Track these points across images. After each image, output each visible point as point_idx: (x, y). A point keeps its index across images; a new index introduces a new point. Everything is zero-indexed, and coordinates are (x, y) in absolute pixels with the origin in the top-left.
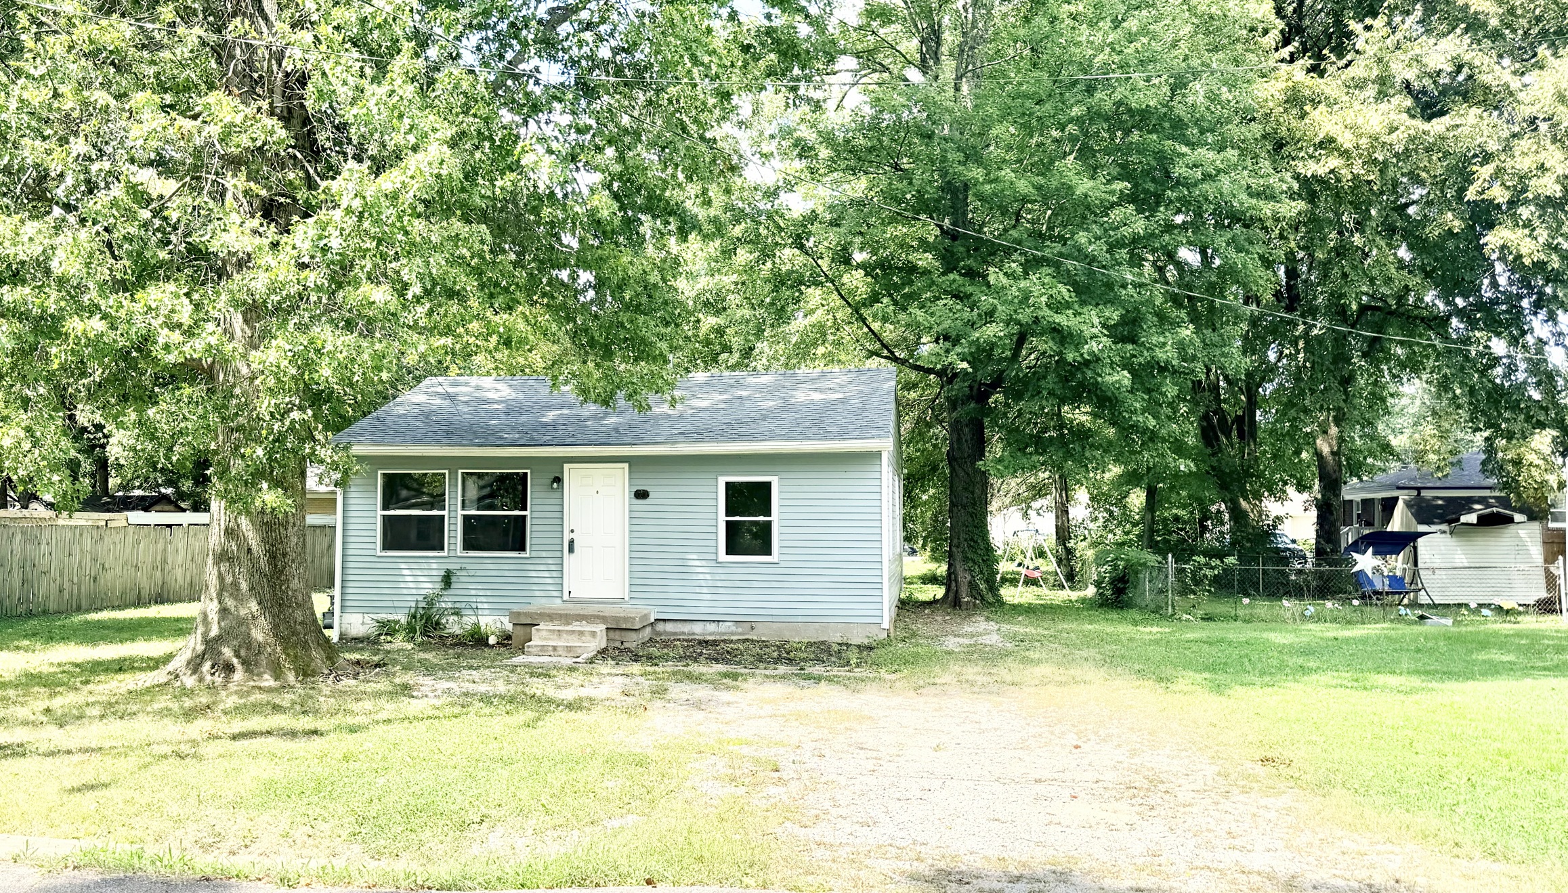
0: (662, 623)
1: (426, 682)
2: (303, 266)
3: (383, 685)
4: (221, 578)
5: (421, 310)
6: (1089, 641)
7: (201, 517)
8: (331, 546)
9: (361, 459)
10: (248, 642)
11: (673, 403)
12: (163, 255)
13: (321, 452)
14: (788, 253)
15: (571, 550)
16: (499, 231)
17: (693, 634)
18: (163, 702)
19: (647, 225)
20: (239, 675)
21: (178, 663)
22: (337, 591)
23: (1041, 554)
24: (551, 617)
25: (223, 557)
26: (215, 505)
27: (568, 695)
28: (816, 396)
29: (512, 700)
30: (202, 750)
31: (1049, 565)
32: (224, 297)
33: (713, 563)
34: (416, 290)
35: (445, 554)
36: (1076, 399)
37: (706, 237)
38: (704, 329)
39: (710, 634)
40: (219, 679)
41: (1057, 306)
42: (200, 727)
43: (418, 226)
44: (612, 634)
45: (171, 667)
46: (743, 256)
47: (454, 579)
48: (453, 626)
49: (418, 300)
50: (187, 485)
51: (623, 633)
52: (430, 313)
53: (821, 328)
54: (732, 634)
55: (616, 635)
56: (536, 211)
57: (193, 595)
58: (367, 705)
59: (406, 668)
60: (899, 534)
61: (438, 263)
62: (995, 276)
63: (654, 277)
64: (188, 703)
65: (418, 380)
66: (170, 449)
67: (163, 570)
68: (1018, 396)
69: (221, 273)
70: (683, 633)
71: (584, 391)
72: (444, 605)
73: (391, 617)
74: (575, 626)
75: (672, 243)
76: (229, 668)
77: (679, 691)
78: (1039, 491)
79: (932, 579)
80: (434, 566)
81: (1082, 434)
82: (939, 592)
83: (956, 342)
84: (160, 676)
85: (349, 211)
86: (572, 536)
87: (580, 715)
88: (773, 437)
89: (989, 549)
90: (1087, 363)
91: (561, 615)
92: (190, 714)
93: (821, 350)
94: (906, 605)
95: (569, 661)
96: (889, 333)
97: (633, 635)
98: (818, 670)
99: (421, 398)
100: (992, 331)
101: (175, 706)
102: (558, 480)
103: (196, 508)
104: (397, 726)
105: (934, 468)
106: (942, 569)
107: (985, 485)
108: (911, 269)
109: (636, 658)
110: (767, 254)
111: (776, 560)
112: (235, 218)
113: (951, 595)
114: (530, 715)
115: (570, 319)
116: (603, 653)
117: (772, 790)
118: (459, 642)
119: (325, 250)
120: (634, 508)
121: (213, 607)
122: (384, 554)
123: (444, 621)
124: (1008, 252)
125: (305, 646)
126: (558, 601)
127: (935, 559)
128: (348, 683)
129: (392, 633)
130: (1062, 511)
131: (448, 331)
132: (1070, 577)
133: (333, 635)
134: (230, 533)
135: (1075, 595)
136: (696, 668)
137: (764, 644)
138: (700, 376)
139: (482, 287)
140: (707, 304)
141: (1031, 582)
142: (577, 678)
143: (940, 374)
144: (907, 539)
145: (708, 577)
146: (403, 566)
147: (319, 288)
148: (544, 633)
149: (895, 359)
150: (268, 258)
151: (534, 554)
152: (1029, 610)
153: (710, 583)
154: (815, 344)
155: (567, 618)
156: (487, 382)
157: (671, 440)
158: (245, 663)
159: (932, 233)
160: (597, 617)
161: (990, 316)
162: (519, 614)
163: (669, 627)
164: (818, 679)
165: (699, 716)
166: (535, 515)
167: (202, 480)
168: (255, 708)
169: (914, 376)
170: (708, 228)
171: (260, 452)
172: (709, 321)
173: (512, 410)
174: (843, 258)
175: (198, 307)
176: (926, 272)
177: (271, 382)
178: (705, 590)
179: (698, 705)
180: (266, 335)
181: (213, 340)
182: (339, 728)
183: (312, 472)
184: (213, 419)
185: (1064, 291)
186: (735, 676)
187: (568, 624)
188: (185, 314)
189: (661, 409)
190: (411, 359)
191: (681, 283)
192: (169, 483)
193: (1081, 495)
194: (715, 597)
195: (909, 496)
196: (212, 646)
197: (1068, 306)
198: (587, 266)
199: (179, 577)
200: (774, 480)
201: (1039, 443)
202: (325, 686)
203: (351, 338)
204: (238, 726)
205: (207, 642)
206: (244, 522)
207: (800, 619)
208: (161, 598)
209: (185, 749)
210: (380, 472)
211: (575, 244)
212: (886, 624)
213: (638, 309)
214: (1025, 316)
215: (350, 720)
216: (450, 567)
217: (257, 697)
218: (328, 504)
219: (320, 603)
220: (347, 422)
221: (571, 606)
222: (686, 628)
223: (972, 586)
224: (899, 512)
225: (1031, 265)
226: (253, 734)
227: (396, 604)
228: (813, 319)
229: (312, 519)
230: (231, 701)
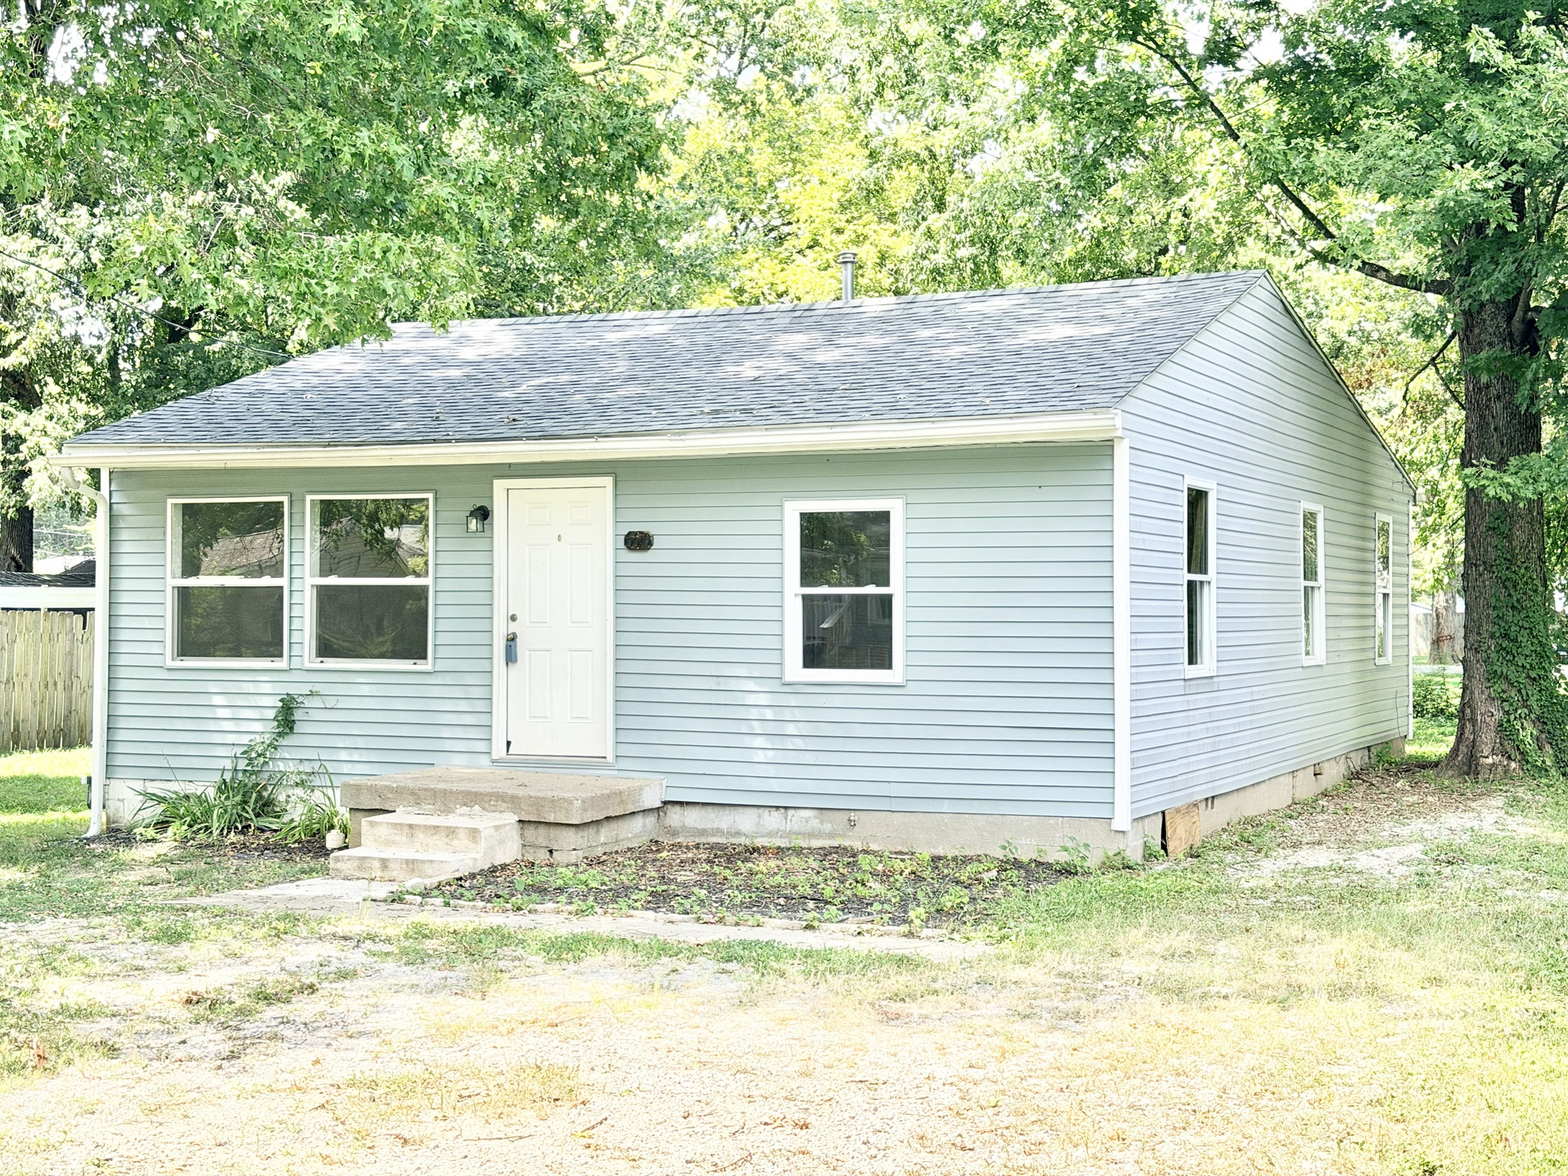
0: (677, 808)
15: (511, 657)
17: (738, 834)
24: (416, 796)
33: (775, 686)
35: (281, 664)
39: (770, 835)
44: (531, 833)
47: (298, 715)
48: (297, 809)
51: (554, 832)
54: (811, 835)
55: (540, 836)
70: (718, 832)
72: (281, 766)
80: (267, 688)
86: (513, 627)
91: (435, 793)
97: (569, 838)
102: (483, 514)
111: (900, 681)
120: (625, 570)
122: (178, 664)
126: (484, 760)
129: (173, 820)
145: (769, 714)
146: (213, 688)
148: (384, 831)
151: (441, 665)
153: (771, 728)
155: (444, 798)
160: (500, 797)
162: (358, 788)
163: (692, 818)
166: (443, 585)
178: (759, 742)
194: (781, 757)
200: (894, 507)
210: (170, 501)
212: (1122, 821)
222: (723, 821)
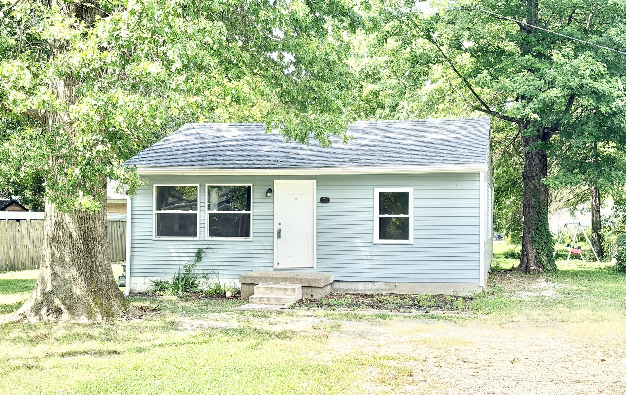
0: (338, 283)
1: (186, 321)
2: (103, 49)
3: (158, 322)
4: (53, 254)
5: (181, 79)
6: (611, 294)
7: (38, 215)
8: (123, 234)
9: (143, 177)
10: (71, 296)
11: (346, 139)
12: (12, 41)
13: (117, 172)
14: (421, 41)
15: (279, 236)
16: (231, 26)
17: (358, 290)
18: (16, 333)
19: (329, 23)
20: (65, 315)
21: (26, 308)
22: (128, 263)
23: (582, 239)
24: (266, 279)
25: (53, 240)
26: (49, 206)
27: (278, 329)
28: (439, 136)
29: (241, 332)
30: (42, 364)
31: (587, 246)
32: (52, 70)
33: (371, 245)
34: (178, 65)
35: (197, 238)
36: (606, 138)
37: (368, 31)
38: (365, 93)
39: (369, 290)
40: (52, 318)
41: (596, 77)
42: (40, 349)
43: (178, 22)
44: (305, 290)
45: (20, 311)
46: (392, 43)
47: (203, 255)
48: (203, 285)
49: (179, 72)
50: (29, 194)
51: (313, 289)
52: (187, 81)
53: (441, 91)
54: (383, 290)
55: (309, 291)
56: (255, 13)
57: (34, 264)
58: (148, 335)
59: (173, 312)
60: (491, 226)
61: (191, 47)
62: (556, 56)
63: (333, 57)
64: (32, 334)
65: (179, 125)
66: (19, 170)
67: (14, 249)
68: (569, 136)
69: (49, 54)
70: (351, 290)
71: (287, 132)
72: (197, 272)
73: (163, 280)
74: (282, 285)
75: (345, 35)
76: (59, 312)
77: (349, 326)
78: (581, 198)
79: (512, 255)
80: (192, 246)
81: (610, 161)
82: (516, 263)
83: (530, 100)
84: (14, 316)
85: (133, 12)
86: (280, 227)
87: (285, 341)
88: (410, 162)
89: (548, 235)
90: (614, 114)
91: (272, 278)
92: (34, 341)
93: (441, 106)
94: (494, 272)
95: (278, 308)
96: (486, 94)
97: (319, 291)
98: (438, 312)
99: (181, 137)
100: (553, 93)
101: (24, 336)
102: (270, 191)
103: (35, 209)
104: (167, 348)
105: (514, 183)
106: (518, 249)
107: (547, 194)
108: (501, 52)
109: (321, 305)
110: (406, 43)
111: (411, 243)
112: (58, 17)
113: (524, 265)
114: (253, 341)
115: (278, 85)
116: (300, 302)
117: (408, 388)
118: (207, 295)
119: (117, 38)
120: (320, 209)
121: (47, 273)
122: (158, 238)
123: (197, 282)
124: (563, 41)
125: (108, 298)
126: (271, 269)
127: (513, 242)
128: (135, 321)
129: (163, 289)
130: (596, 210)
131: (198, 92)
132: (601, 253)
133: (126, 291)
134: (58, 224)
135: (603, 265)
136: (359, 312)
137: (403, 296)
138: (363, 123)
139: (221, 63)
140: (367, 76)
141: (575, 256)
142: (283, 319)
143: (518, 122)
144: (496, 229)
145: (368, 253)
146: (170, 246)
147: (114, 64)
148: (262, 290)
149: (490, 112)
150: (79, 44)
151: (255, 239)
152: (573, 274)
153: (369, 258)
154: (438, 103)
155: (276, 280)
156: (224, 127)
157: (344, 164)
158: (69, 308)
159: (514, 29)
160: (296, 279)
161: (551, 84)
162: (245, 277)
163: (343, 286)
164: (438, 318)
165: (362, 342)
166: (256, 213)
167: (39, 190)
168: (76, 337)
169: (501, 123)
170: (369, 24)
171: (77, 171)
172: (369, 87)
173: (240, 144)
174: (457, 46)
175: (35, 76)
176: (511, 54)
177: (84, 125)
178: (366, 262)
179: (361, 335)
180: (80, 95)
181: (46, 98)
182: (130, 350)
183: (111, 184)
184: (46, 150)
185: (601, 67)
186: (385, 317)
187: (278, 284)
188: (27, 81)
189: (338, 145)
190: (174, 112)
191: (351, 61)
192: (17, 193)
193: (609, 201)
194: (372, 266)
195: (497, 201)
196: (47, 297)
197: (602, 76)
198: (289, 50)
199: (25, 254)
200: (410, 191)
201: (582, 166)
202: (121, 322)
203: (135, 97)
204: (65, 348)
205: (44, 294)
206: (67, 218)
207: (426, 280)
208: (13, 267)
209: (31, 362)
210: (155, 185)
211: (282, 35)
212: (482, 283)
213: (323, 78)
214: (575, 83)
215: (137, 345)
216: (201, 247)
217: (77, 330)
218: (121, 206)
219: (117, 270)
220: (132, 152)
221: (279, 272)
222: (353, 286)
223: (537, 259)
224: (491, 211)
225: (580, 49)
226: (75, 353)
227: (166, 271)
228: (435, 86)
229: (111, 216)
230: (61, 333)
